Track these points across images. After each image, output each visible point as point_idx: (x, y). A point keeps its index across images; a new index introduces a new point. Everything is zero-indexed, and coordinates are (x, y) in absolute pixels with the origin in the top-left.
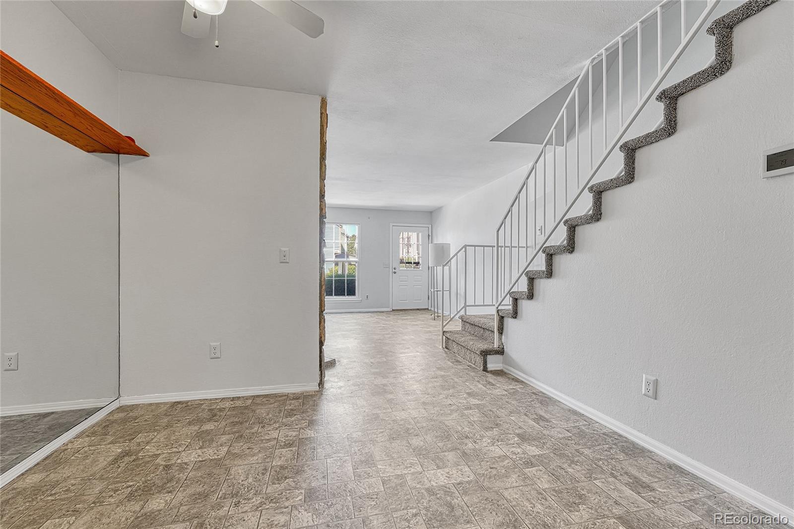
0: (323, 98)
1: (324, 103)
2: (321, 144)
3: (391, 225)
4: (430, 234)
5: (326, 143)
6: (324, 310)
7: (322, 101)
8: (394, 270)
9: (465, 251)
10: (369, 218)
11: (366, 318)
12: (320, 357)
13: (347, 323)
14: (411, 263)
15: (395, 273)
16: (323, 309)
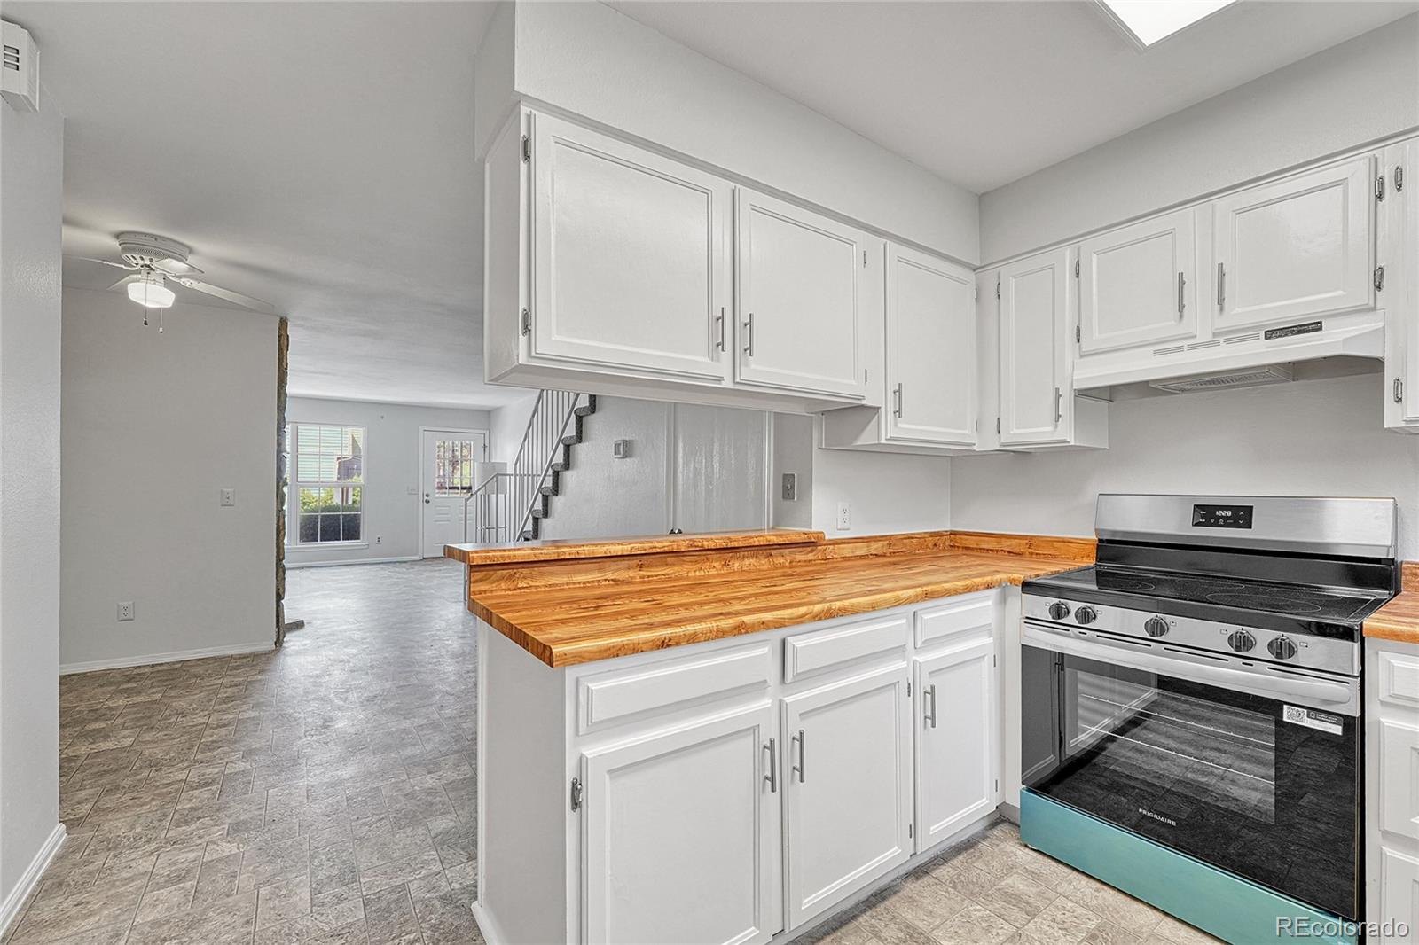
0: (282, 319)
1: (283, 323)
2: (279, 371)
3: (421, 428)
4: (487, 444)
5: (286, 369)
6: (284, 558)
7: (281, 321)
8: (426, 498)
9: (497, 481)
10: (382, 418)
11: (372, 572)
12: (278, 617)
13: (337, 580)
14: (458, 488)
15: (428, 502)
16: (281, 557)
